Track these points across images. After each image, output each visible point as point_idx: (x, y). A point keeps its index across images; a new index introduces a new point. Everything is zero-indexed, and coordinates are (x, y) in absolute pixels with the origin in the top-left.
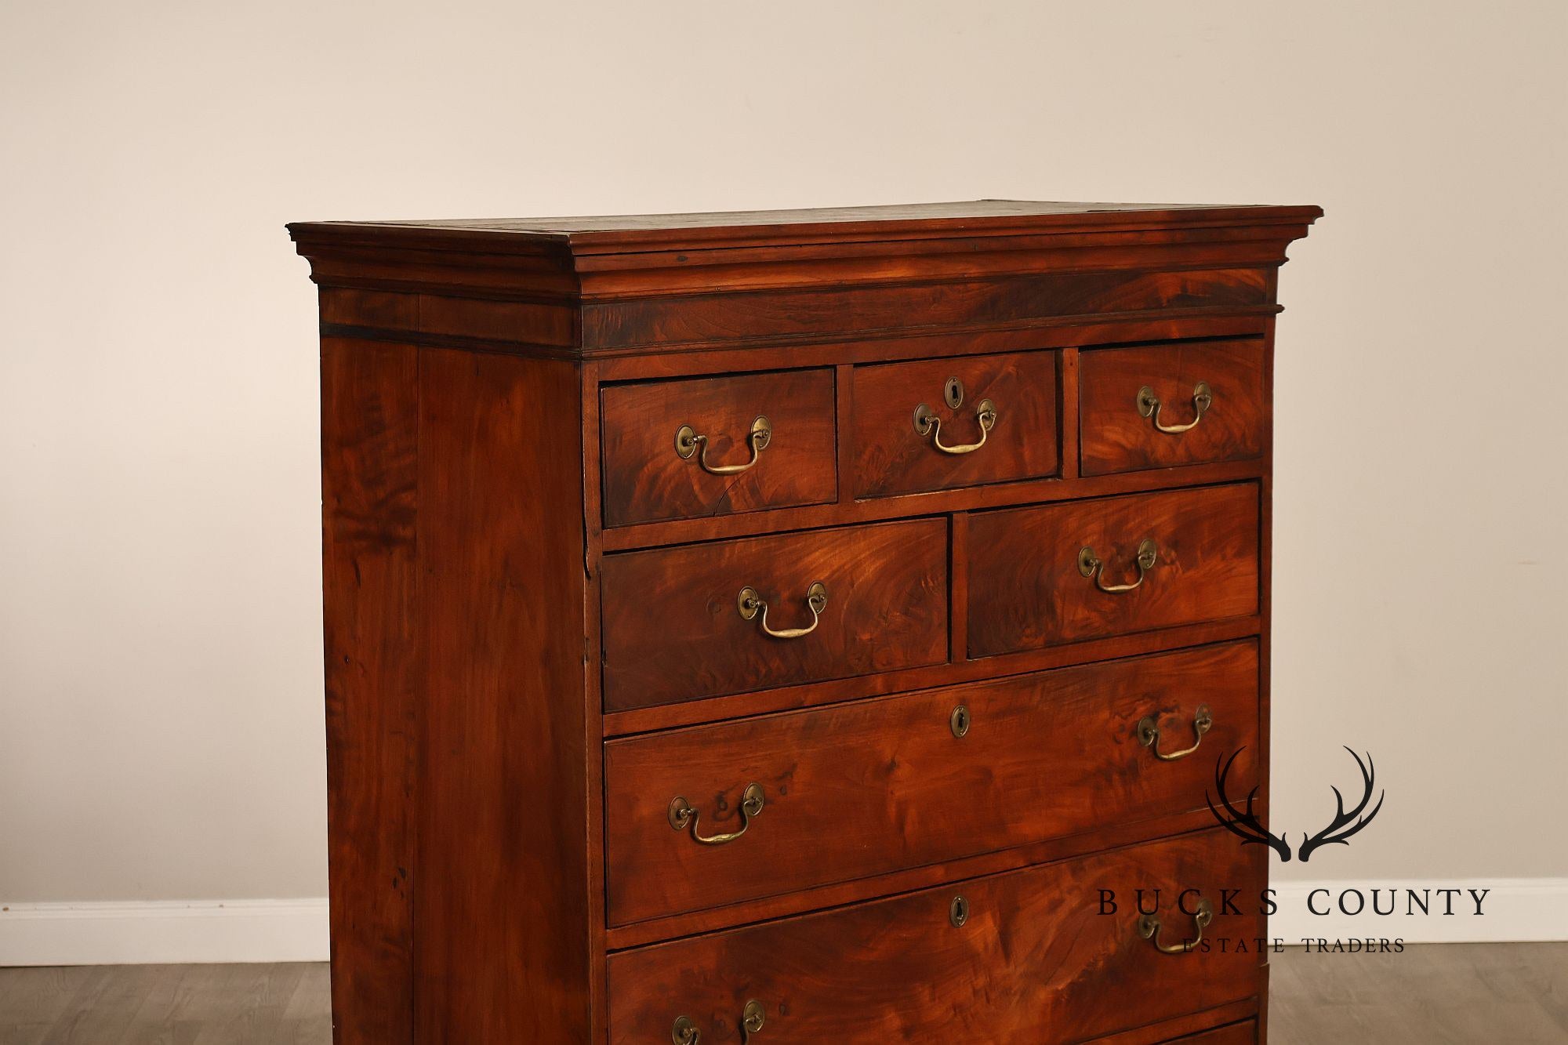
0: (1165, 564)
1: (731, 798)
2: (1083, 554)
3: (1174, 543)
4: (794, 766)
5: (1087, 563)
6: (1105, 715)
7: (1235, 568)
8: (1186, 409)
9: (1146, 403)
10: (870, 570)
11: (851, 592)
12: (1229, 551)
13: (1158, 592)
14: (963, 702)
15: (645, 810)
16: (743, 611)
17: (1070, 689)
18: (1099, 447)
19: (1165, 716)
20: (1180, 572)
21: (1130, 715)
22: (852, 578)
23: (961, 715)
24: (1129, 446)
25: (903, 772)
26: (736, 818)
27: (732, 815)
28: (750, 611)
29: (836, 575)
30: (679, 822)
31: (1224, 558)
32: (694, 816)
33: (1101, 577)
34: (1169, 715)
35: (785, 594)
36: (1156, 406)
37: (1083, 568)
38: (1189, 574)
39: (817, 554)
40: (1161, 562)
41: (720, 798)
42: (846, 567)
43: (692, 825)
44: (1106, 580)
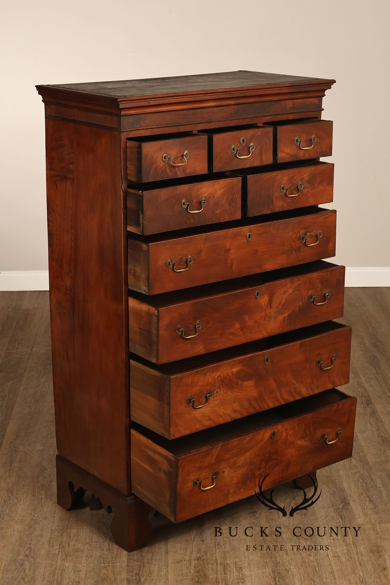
0: (306, 188)
1: (184, 259)
2: (282, 186)
3: (309, 182)
4: (202, 250)
5: (283, 189)
6: (291, 234)
7: (326, 189)
8: (309, 142)
9: (297, 141)
10: (219, 193)
11: (214, 200)
12: (325, 184)
13: (304, 196)
14: (250, 231)
15: (160, 263)
16: (183, 206)
17: (281, 226)
18: (283, 154)
19: (309, 234)
20: (310, 190)
21: (298, 233)
22: (214, 195)
23: (250, 234)
24: (292, 154)
25: (232, 251)
26: (185, 265)
27: (184, 264)
28: (184, 206)
29: (209, 195)
30: (169, 266)
31: (323, 186)
32: (174, 264)
33: (287, 193)
34: (310, 233)
35: (195, 201)
36: (300, 142)
37: (282, 190)
38: (312, 191)
39: (204, 189)
40: (305, 188)
41: (181, 259)
42: (212, 192)
43: (173, 267)
44: (289, 193)
